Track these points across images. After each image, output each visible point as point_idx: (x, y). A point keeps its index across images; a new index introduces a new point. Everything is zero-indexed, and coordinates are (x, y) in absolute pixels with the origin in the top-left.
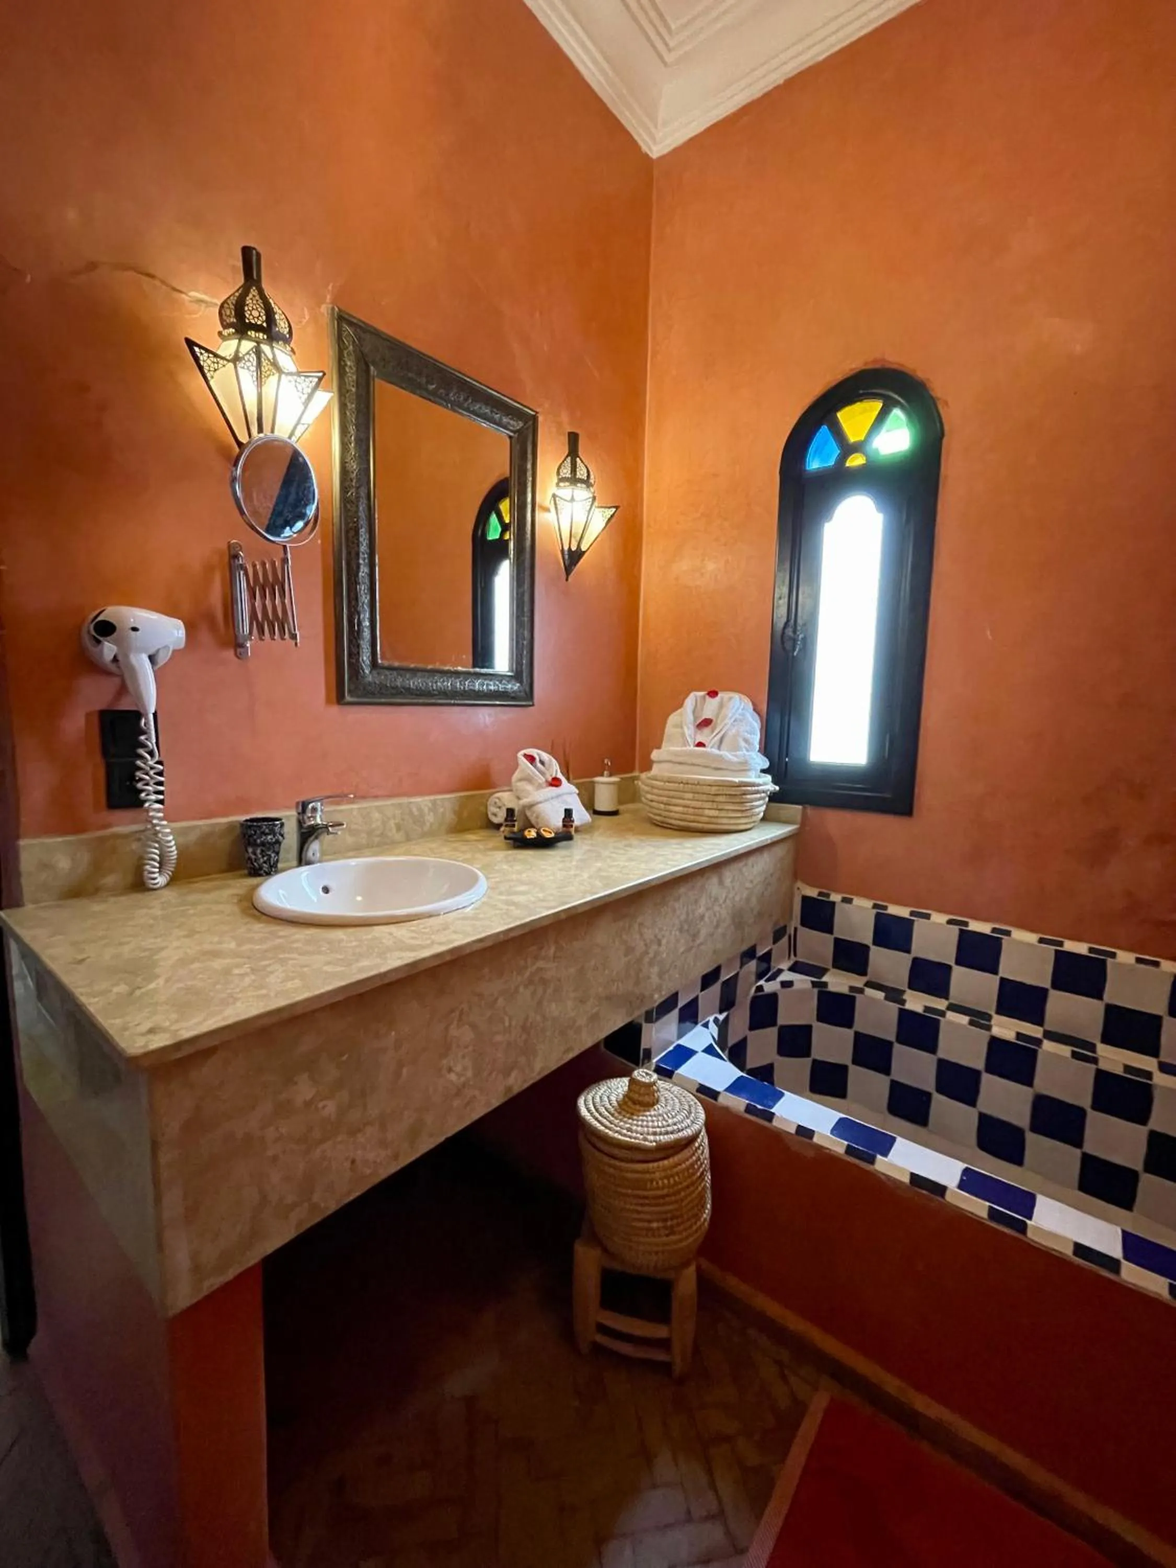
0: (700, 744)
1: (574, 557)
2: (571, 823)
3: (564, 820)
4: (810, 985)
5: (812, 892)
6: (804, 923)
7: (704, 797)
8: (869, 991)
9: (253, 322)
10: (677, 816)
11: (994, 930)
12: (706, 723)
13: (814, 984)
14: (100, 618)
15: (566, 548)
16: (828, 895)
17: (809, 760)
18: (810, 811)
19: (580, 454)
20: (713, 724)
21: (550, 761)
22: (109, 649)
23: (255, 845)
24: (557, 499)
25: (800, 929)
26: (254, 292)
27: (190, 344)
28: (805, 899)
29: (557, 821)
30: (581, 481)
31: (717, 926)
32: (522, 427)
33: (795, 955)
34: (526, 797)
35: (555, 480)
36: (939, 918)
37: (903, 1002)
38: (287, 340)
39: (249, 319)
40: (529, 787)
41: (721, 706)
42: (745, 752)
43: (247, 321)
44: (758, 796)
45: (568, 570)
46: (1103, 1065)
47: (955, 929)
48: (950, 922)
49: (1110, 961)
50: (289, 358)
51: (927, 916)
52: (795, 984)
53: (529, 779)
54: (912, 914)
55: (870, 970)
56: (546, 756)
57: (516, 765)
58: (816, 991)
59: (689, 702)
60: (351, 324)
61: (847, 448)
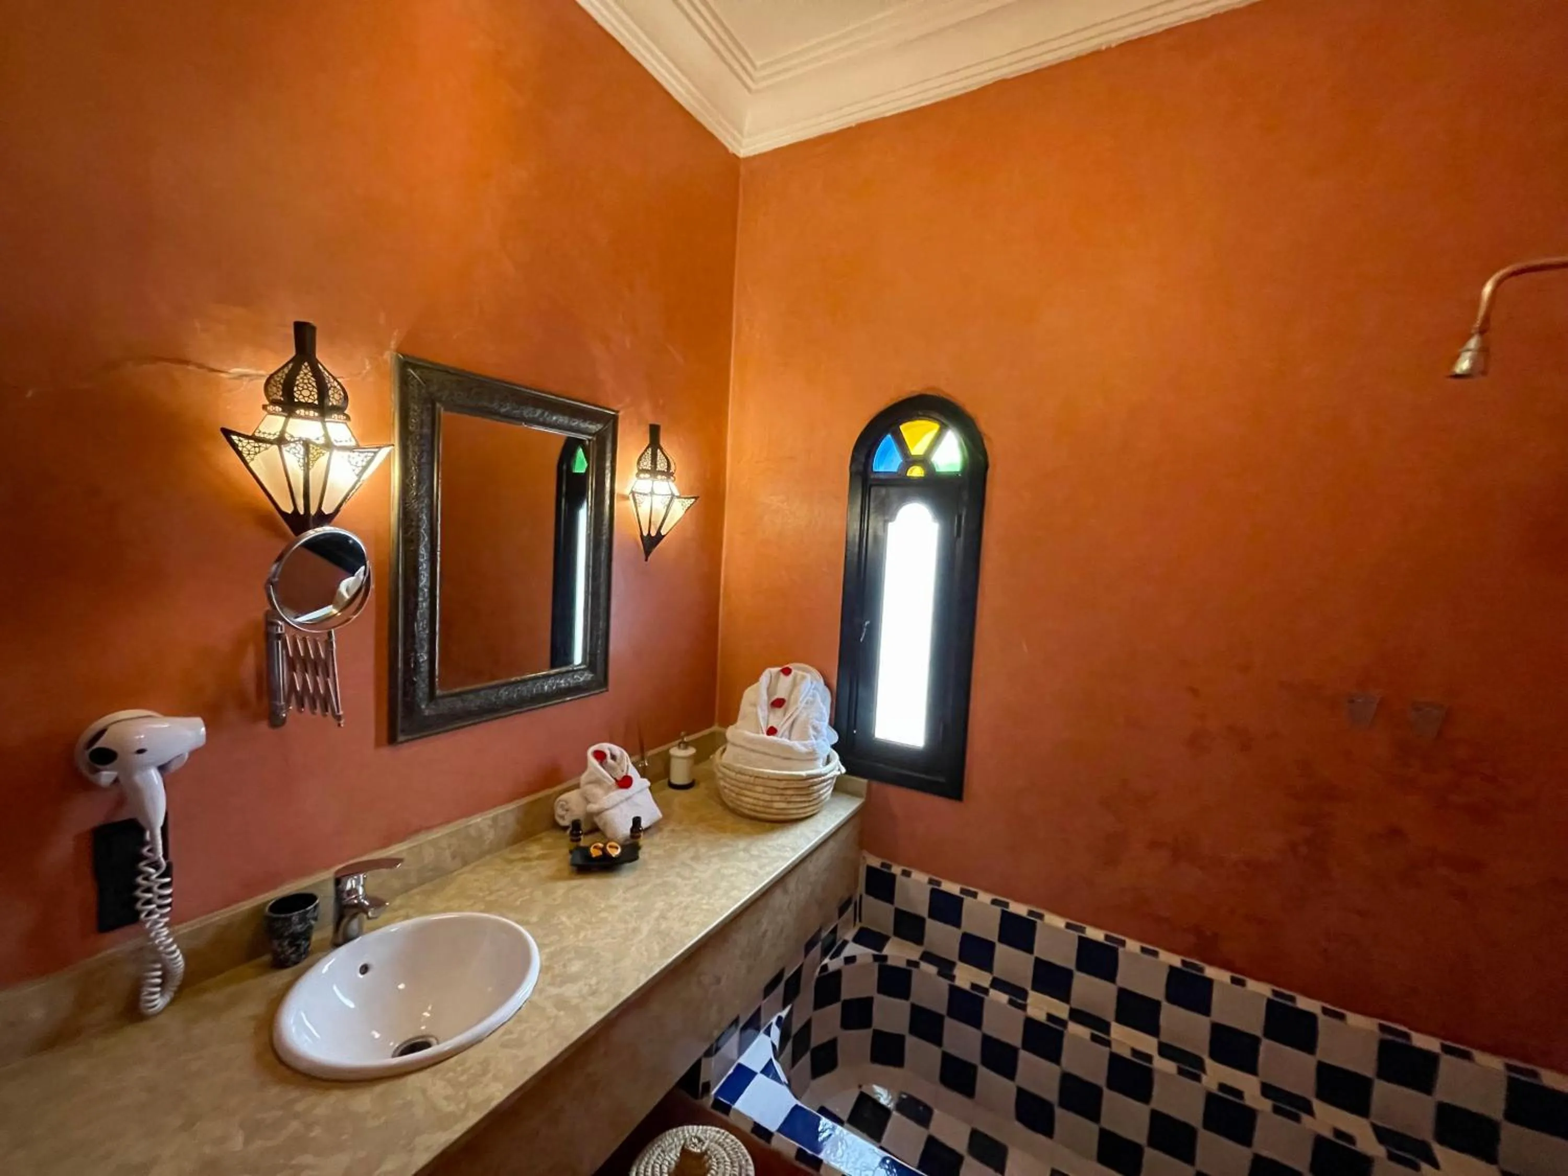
0: (772, 731)
1: (651, 542)
2: (637, 834)
3: (632, 830)
4: (871, 959)
5: (875, 862)
6: (869, 891)
7: (775, 791)
8: (924, 966)
9: (303, 400)
10: (749, 806)
11: (1031, 913)
12: (778, 703)
13: (876, 958)
14: (100, 744)
15: (645, 533)
16: (889, 867)
17: (874, 735)
18: (875, 784)
19: (662, 443)
20: (786, 704)
21: (622, 756)
22: (106, 776)
23: (281, 937)
24: (636, 495)
25: (864, 895)
26: (305, 366)
27: (227, 433)
28: (870, 870)
29: (625, 829)
30: (662, 473)
31: (782, 931)
32: (602, 429)
33: (860, 921)
34: (595, 803)
35: (636, 471)
36: (985, 898)
37: (952, 978)
38: (339, 410)
39: (297, 399)
40: (597, 791)
41: (794, 684)
42: (814, 741)
43: (296, 400)
44: (825, 784)
45: (647, 553)
46: (1116, 1049)
47: (998, 910)
48: (994, 902)
49: (1121, 950)
50: (344, 426)
51: (974, 895)
52: (858, 958)
53: (598, 782)
54: (963, 891)
55: (926, 940)
56: (617, 750)
57: (584, 765)
58: (876, 965)
59: (764, 679)
60: (415, 367)
61: (910, 461)
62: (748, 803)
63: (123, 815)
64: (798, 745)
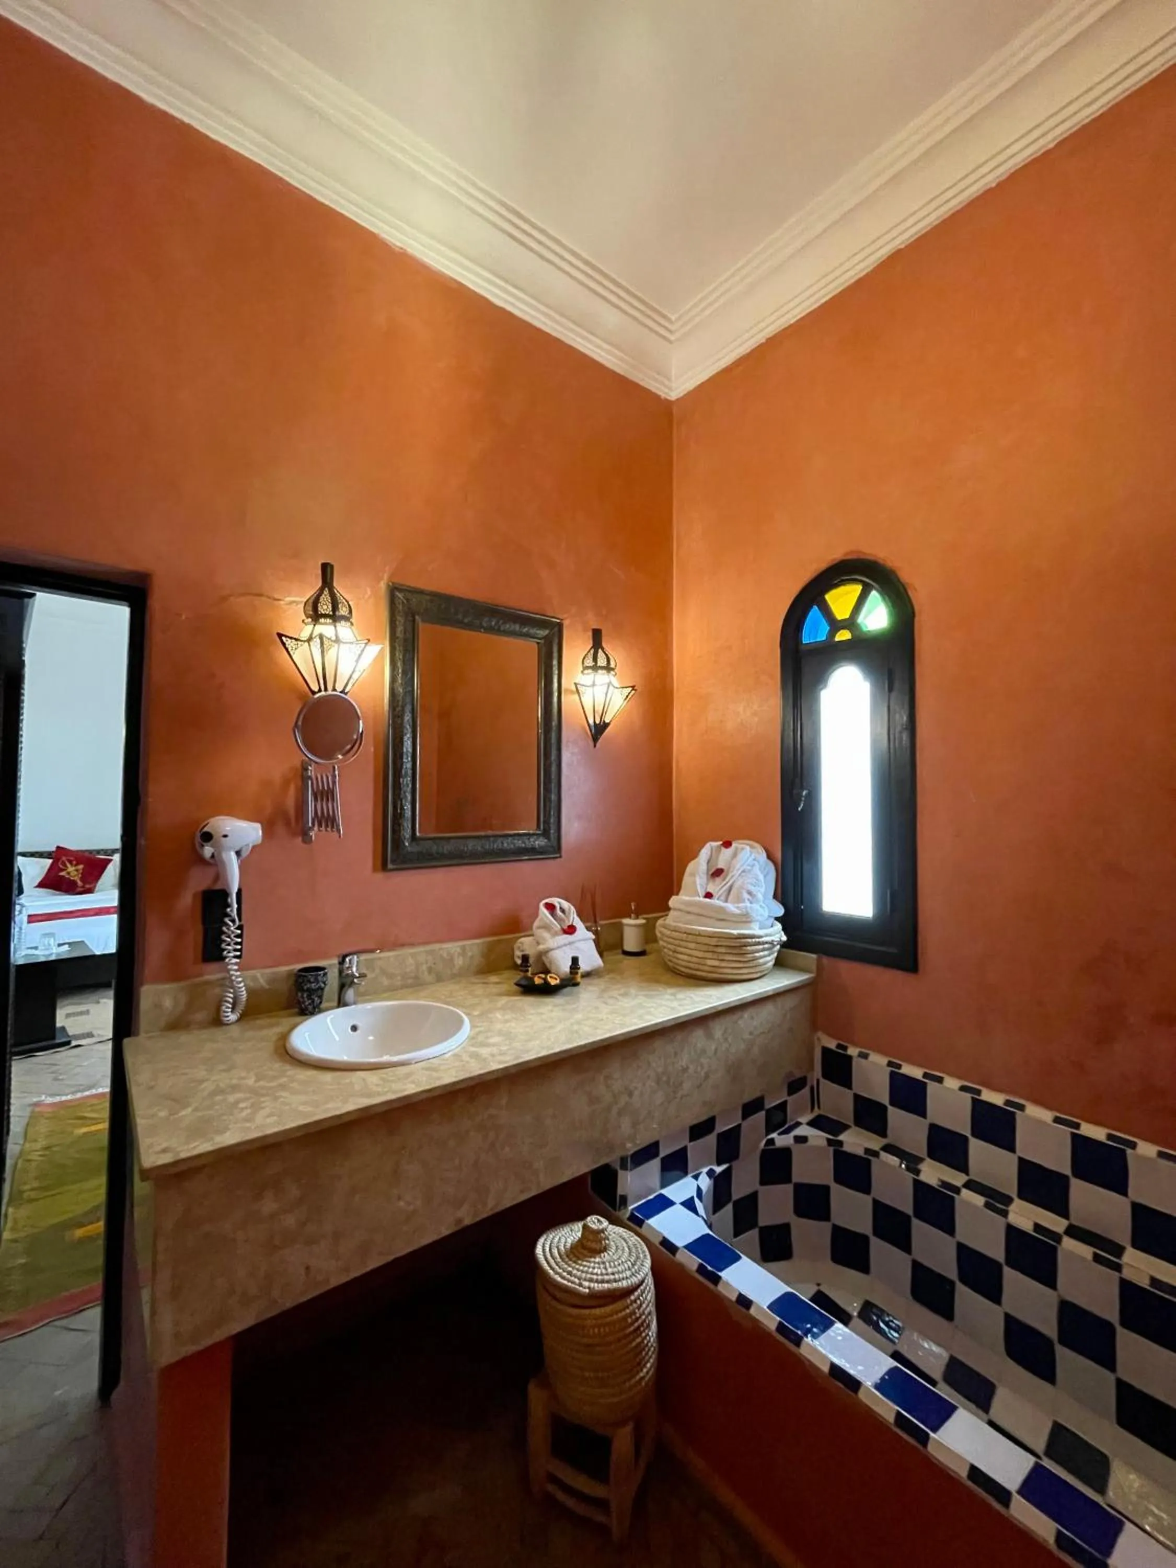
0: (709, 895)
1: (599, 729)
2: (576, 971)
3: (571, 967)
4: (825, 1143)
5: (832, 1044)
6: (826, 1075)
7: (705, 948)
8: (884, 1155)
9: (323, 612)
10: (684, 963)
11: (1008, 1103)
12: (717, 873)
13: (830, 1142)
14: (206, 829)
15: (591, 722)
16: (845, 1048)
17: (822, 909)
18: (826, 960)
19: (604, 645)
20: (724, 874)
21: (570, 909)
22: (208, 851)
23: (303, 991)
24: (578, 686)
25: (822, 1080)
26: (326, 592)
27: (280, 636)
28: (826, 1051)
29: (565, 967)
30: (602, 668)
32: (549, 633)
33: (819, 1107)
34: (543, 944)
35: (582, 669)
36: (952, 1083)
37: (918, 1172)
38: (347, 619)
39: (320, 611)
40: (546, 935)
41: (735, 855)
42: (748, 904)
43: (319, 613)
44: (761, 947)
45: (595, 739)
46: (1127, 1274)
47: (968, 1096)
48: (963, 1089)
49: (1129, 1151)
50: (349, 630)
51: (940, 1080)
52: (810, 1140)
53: (546, 927)
54: (926, 1075)
55: (889, 1132)
56: (566, 905)
57: (536, 914)
58: (831, 1149)
59: (705, 853)
60: (400, 590)
61: (835, 625)
62: (683, 960)
63: (218, 887)
64: (731, 907)
